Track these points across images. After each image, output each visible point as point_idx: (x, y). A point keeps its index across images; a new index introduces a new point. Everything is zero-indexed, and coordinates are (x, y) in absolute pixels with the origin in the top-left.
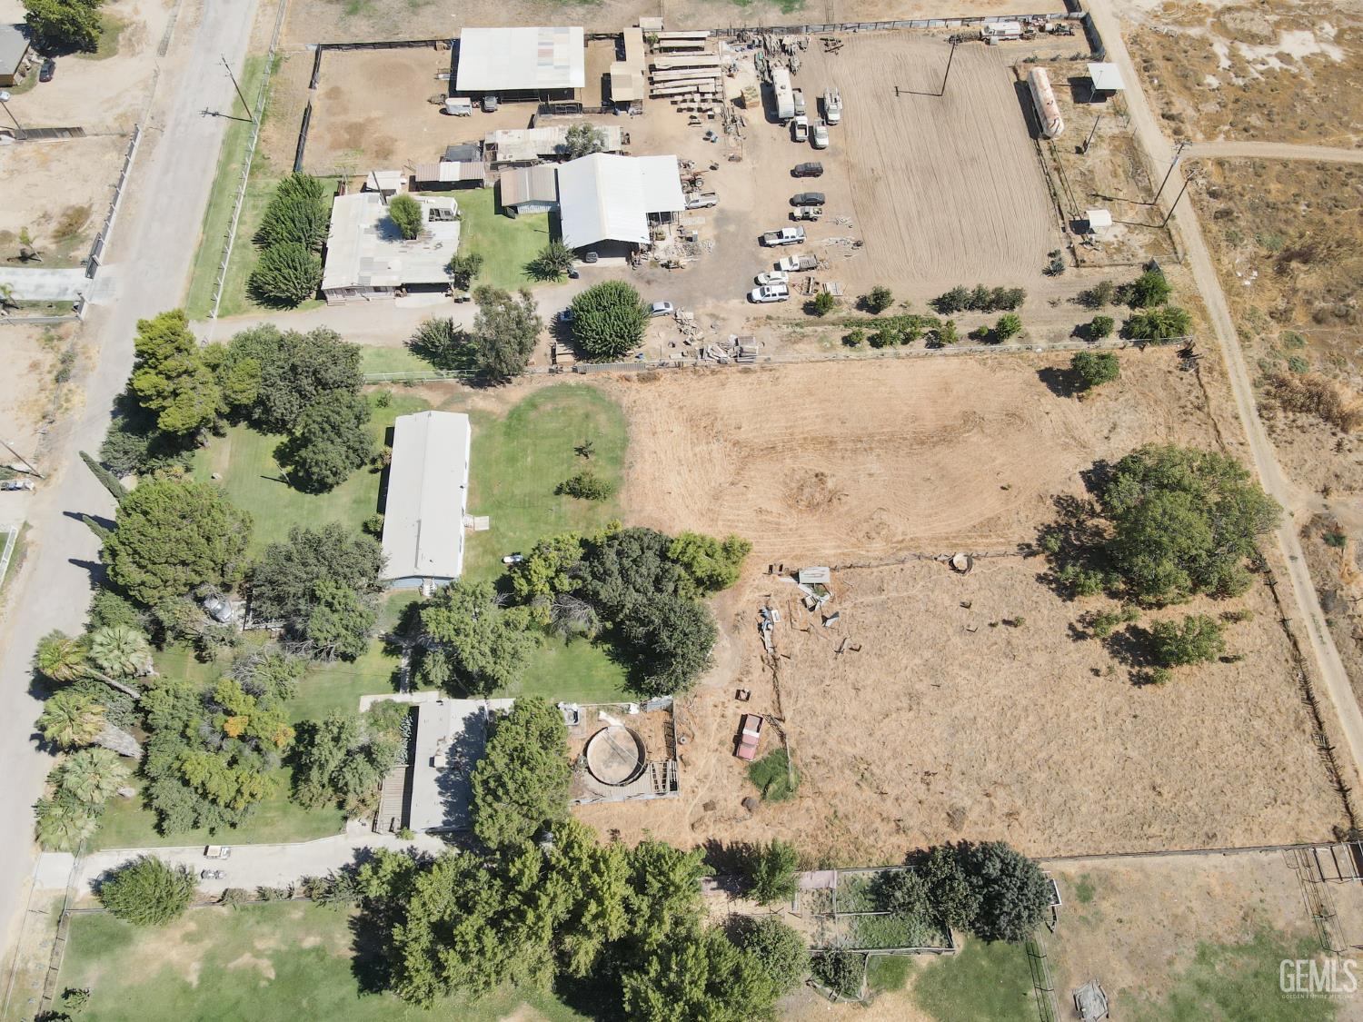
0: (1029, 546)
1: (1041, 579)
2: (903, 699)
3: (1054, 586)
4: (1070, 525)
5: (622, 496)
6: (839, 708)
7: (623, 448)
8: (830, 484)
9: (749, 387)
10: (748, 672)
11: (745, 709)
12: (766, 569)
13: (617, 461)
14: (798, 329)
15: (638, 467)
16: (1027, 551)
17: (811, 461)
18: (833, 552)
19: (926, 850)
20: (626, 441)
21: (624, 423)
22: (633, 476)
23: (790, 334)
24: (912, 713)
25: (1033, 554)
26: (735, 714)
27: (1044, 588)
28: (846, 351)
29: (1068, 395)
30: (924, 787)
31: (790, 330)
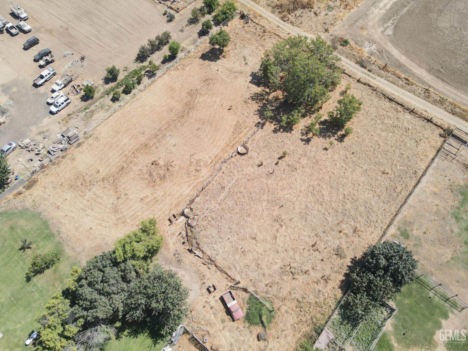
0: (259, 123)
1: (275, 131)
2: (274, 224)
3: (282, 130)
4: (265, 104)
5: (67, 251)
6: (255, 253)
7: (47, 227)
8: (161, 163)
9: (86, 151)
10: (204, 276)
11: (217, 294)
12: (168, 223)
13: (50, 236)
14: (87, 111)
15: (63, 230)
16: (261, 125)
17: (144, 160)
18: (189, 190)
19: (344, 278)
20: (45, 224)
21: (37, 215)
22: (64, 236)
23: (85, 115)
24: (284, 227)
25: (263, 125)
26: (216, 301)
27: (279, 134)
28: (117, 104)
29: (219, 59)
30: (317, 253)
31: (84, 113)
